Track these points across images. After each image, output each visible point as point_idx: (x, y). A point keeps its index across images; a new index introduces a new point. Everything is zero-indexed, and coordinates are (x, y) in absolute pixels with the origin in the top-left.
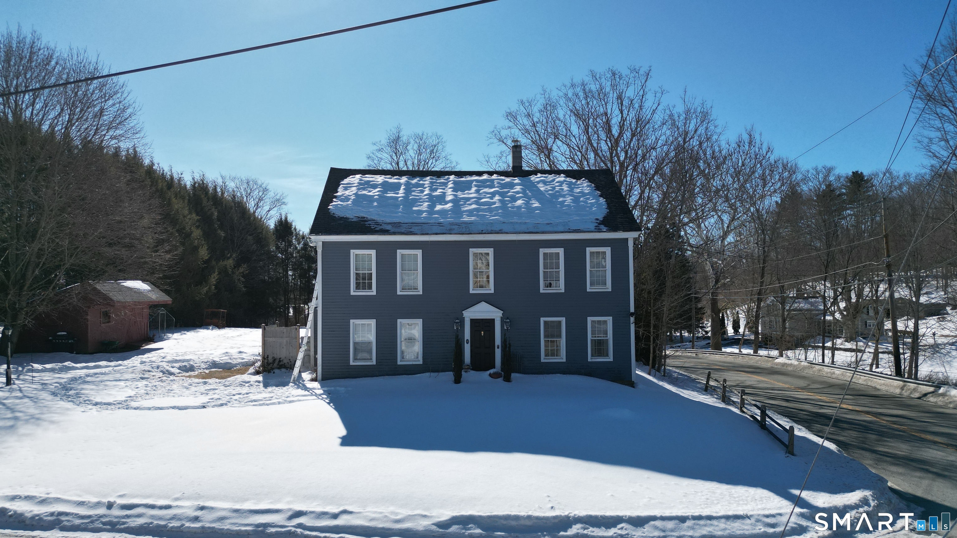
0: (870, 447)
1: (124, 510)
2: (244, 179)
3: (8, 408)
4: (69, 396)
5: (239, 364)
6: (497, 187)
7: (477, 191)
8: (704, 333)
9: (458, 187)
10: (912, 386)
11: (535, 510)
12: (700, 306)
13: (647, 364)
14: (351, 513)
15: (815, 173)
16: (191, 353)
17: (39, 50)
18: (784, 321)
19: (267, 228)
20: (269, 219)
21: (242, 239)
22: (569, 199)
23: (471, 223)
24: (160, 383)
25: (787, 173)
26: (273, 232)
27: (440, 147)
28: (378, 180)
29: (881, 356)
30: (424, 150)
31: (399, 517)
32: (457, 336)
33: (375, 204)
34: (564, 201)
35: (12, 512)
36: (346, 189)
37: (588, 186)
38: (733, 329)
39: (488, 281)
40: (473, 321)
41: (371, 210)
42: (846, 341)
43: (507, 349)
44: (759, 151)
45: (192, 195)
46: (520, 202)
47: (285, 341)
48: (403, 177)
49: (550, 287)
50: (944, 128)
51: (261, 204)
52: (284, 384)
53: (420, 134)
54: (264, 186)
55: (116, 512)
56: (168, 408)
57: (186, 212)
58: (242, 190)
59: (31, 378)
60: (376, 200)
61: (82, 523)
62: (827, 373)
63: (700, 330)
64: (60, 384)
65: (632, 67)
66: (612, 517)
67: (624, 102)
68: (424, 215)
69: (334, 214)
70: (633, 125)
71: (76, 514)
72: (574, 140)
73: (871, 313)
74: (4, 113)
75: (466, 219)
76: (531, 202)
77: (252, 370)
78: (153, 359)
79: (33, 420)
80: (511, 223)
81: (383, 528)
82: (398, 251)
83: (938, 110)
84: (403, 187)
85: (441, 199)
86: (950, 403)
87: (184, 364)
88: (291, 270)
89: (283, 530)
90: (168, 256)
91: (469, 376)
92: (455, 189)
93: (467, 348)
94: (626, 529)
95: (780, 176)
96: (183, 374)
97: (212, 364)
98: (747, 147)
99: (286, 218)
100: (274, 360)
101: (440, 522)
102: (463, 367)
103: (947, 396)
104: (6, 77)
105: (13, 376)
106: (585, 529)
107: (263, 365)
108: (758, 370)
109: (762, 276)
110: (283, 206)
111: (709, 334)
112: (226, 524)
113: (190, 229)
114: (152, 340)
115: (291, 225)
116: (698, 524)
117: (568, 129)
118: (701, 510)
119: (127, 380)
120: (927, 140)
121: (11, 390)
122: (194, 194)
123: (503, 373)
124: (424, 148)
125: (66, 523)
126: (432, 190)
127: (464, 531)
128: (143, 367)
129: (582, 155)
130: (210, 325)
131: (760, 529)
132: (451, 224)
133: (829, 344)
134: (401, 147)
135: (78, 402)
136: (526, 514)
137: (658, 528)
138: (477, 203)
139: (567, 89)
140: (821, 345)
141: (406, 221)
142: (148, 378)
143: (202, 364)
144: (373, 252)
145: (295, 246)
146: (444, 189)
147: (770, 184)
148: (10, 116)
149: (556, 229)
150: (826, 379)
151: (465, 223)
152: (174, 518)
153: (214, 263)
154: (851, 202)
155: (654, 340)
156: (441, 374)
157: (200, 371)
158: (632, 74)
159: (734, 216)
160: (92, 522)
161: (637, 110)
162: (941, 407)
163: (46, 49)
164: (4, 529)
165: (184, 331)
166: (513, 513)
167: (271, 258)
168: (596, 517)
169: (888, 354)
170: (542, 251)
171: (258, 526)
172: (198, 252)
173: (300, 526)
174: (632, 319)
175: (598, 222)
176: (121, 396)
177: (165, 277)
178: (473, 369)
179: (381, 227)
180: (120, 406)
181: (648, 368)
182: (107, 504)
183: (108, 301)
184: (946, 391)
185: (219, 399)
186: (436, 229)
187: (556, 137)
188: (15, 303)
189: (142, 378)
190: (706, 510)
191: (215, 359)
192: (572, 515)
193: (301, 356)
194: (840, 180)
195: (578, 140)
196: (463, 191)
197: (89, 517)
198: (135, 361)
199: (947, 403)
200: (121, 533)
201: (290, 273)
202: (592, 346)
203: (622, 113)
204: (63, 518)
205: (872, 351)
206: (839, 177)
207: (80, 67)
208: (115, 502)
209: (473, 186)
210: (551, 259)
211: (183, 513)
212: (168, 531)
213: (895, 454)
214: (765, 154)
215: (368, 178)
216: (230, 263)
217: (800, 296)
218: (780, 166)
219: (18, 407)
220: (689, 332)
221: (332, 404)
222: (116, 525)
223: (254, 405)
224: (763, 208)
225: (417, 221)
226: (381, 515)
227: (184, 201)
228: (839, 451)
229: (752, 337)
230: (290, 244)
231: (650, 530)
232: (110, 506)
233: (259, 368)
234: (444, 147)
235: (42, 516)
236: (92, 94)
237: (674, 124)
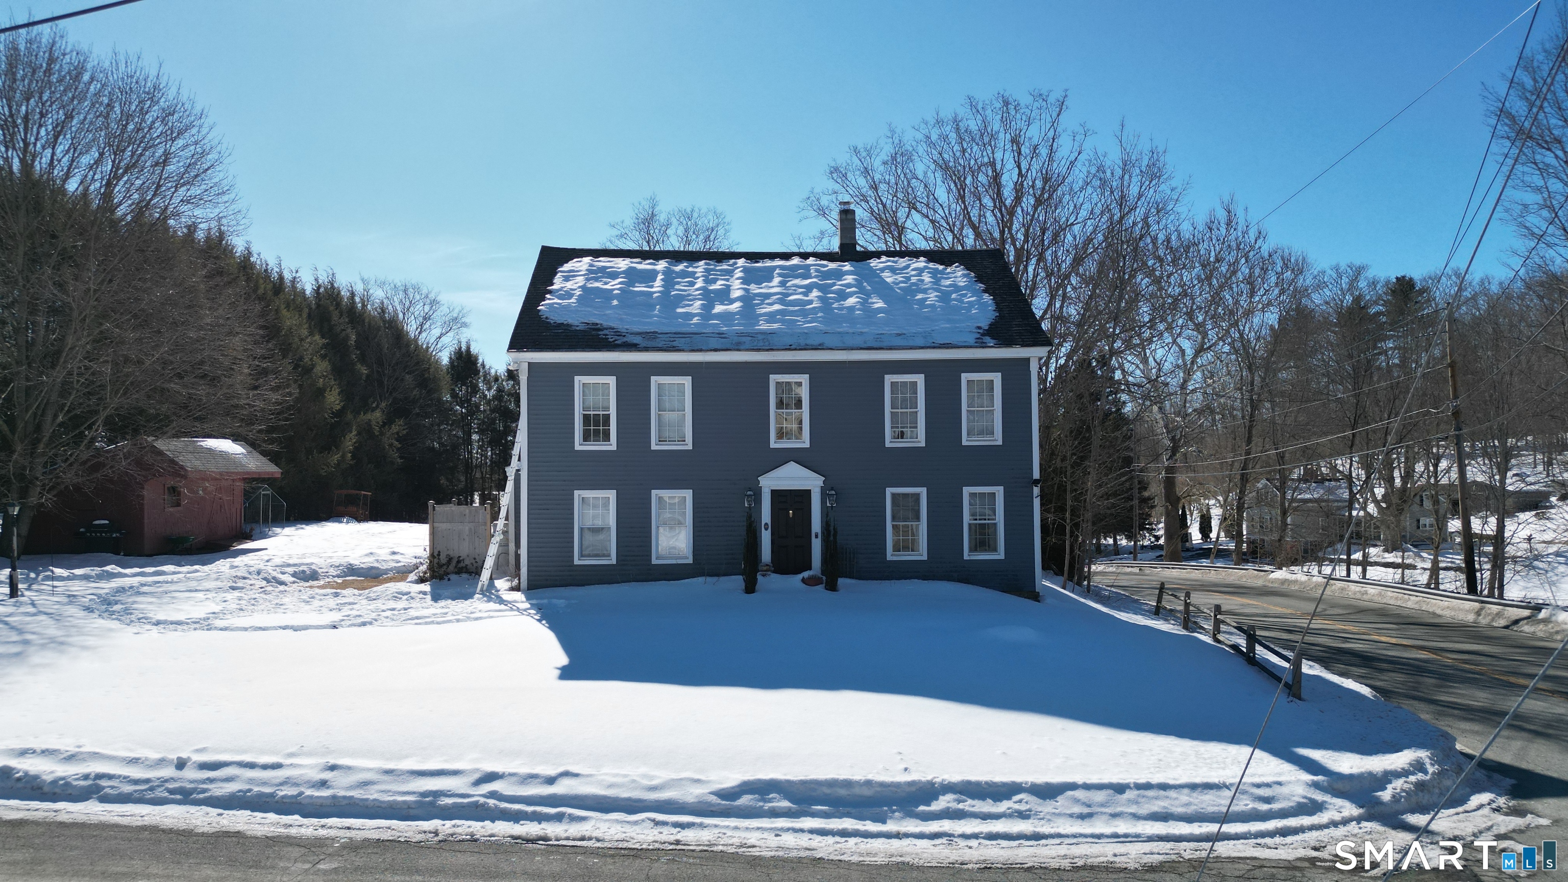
0: (1426, 696)
1: (204, 771)
2: (399, 284)
3: (13, 628)
4: (113, 613)
5: (391, 570)
6: (816, 277)
7: (783, 284)
8: (1153, 539)
9: (750, 277)
10: (1495, 608)
11: (878, 773)
12: (1146, 494)
13: (1059, 572)
14: (577, 775)
15: (1335, 276)
16: (312, 555)
17: (64, 55)
18: (1284, 513)
19: (437, 362)
20: (440, 351)
21: (397, 379)
22: (932, 296)
23: (772, 333)
24: (262, 595)
25: (1289, 273)
26: (447, 370)
27: (721, 232)
28: (620, 266)
29: (1442, 574)
30: (694, 236)
31: (655, 782)
32: (749, 517)
33: (615, 302)
34: (925, 299)
35: (21, 774)
36: (567, 279)
37: (964, 276)
38: (1201, 532)
39: (801, 428)
40: (775, 494)
41: (608, 312)
42: (1386, 550)
43: (832, 538)
44: (1244, 237)
45: (314, 307)
46: (852, 301)
47: (467, 528)
48: (660, 262)
49: (902, 438)
50: (1547, 188)
51: (426, 326)
52: (467, 596)
53: (689, 210)
54: (432, 296)
55: (190, 774)
56: (275, 628)
57: (305, 332)
58: (396, 304)
59: (51, 588)
60: (617, 297)
61: (136, 791)
62: (1355, 593)
63: (1147, 535)
64: (99, 596)
65: (1036, 91)
66: (1004, 785)
67: (1023, 149)
68: (695, 320)
69: (547, 318)
70: (1039, 184)
71: (125, 778)
72: (940, 211)
73: (1428, 504)
74: (6, 159)
75: (763, 326)
76: (870, 300)
77: (412, 577)
78: (252, 563)
79: (52, 645)
80: (839, 333)
81: (629, 799)
82: (653, 379)
83: (1538, 157)
84: (660, 277)
85: (724, 296)
86: (1557, 632)
87: (301, 569)
88: (476, 433)
89: (466, 800)
90: (275, 397)
91: (770, 582)
92: (746, 281)
93: (766, 538)
94: (1027, 803)
95: (1278, 278)
96: (301, 584)
97: (348, 568)
98: (1223, 231)
99: (468, 348)
100: (450, 560)
101: (723, 789)
102: (760, 568)
103: (1551, 622)
104: (9, 100)
105: (20, 586)
106: (959, 801)
107: (431, 568)
108: (1241, 590)
109: (1249, 441)
110: (463, 330)
111: (1162, 541)
112: (372, 792)
113: (311, 359)
114: (249, 537)
115: (476, 358)
116: (1144, 796)
117: (930, 193)
118: (1150, 776)
119: (208, 590)
120: (1520, 207)
121: (18, 605)
122: (318, 306)
123: (824, 578)
124: (694, 233)
125: (108, 790)
126: (708, 281)
127: (761, 804)
128: (233, 572)
129: (955, 236)
130: (343, 516)
131: (1247, 805)
132: (740, 334)
133: (1357, 556)
134: (657, 231)
135: (128, 621)
136: (864, 778)
137: (1079, 801)
138: (781, 301)
139: (930, 128)
140: (1345, 557)
141: (666, 330)
142: (243, 588)
143: (332, 570)
144: (611, 381)
145: (483, 393)
146: (727, 280)
147: (1262, 291)
148: (16, 165)
149: (911, 343)
150: (1353, 602)
151: (763, 333)
152: (285, 782)
153: (350, 416)
154: (1393, 325)
155: (1072, 532)
156: (722, 579)
157: (327, 580)
158: (1036, 104)
159: (1203, 343)
160: (152, 789)
161: (1044, 163)
162: (1541, 639)
163: (75, 53)
164: (8, 798)
165: (301, 524)
166: (842, 777)
167: (444, 411)
168: (978, 784)
169: (1456, 571)
170: (889, 379)
171: (424, 794)
172: (324, 397)
173: (493, 795)
174: (1036, 490)
175: (981, 331)
176: (199, 612)
177: (271, 430)
178: (775, 572)
179: (625, 339)
180: (197, 626)
181: (1061, 579)
182: (175, 761)
183: (176, 469)
184: (1551, 615)
185: (360, 616)
186: (714, 343)
187: (912, 206)
188: (24, 468)
189: (233, 588)
190: (1158, 775)
191: (352, 562)
192: (938, 780)
193: (493, 549)
194: (1375, 287)
195: (947, 212)
196: (759, 283)
197: (147, 781)
198: (223, 566)
199: (1551, 634)
200: (200, 805)
201: (475, 437)
202: (970, 535)
203: (1019, 167)
204: (104, 783)
205: (1428, 565)
206: (1373, 284)
207: (131, 83)
208: (189, 759)
209: (776, 275)
210: (905, 394)
211: (301, 775)
212: (277, 802)
213: (1468, 705)
214: (1253, 241)
215: (603, 262)
216: (376, 416)
217: (1311, 477)
218: (1279, 264)
219: (29, 627)
220: (1129, 538)
221: (544, 622)
222: (191, 794)
223: (416, 624)
224: (1250, 329)
225: (684, 330)
226: (626, 779)
227: (300, 315)
228: (1374, 696)
229: (1232, 546)
230: (475, 389)
231: (1066, 804)
232: (181, 764)
233: (425, 573)
234: (727, 231)
235: (69, 780)
236: (150, 128)
237: (1104, 183)
